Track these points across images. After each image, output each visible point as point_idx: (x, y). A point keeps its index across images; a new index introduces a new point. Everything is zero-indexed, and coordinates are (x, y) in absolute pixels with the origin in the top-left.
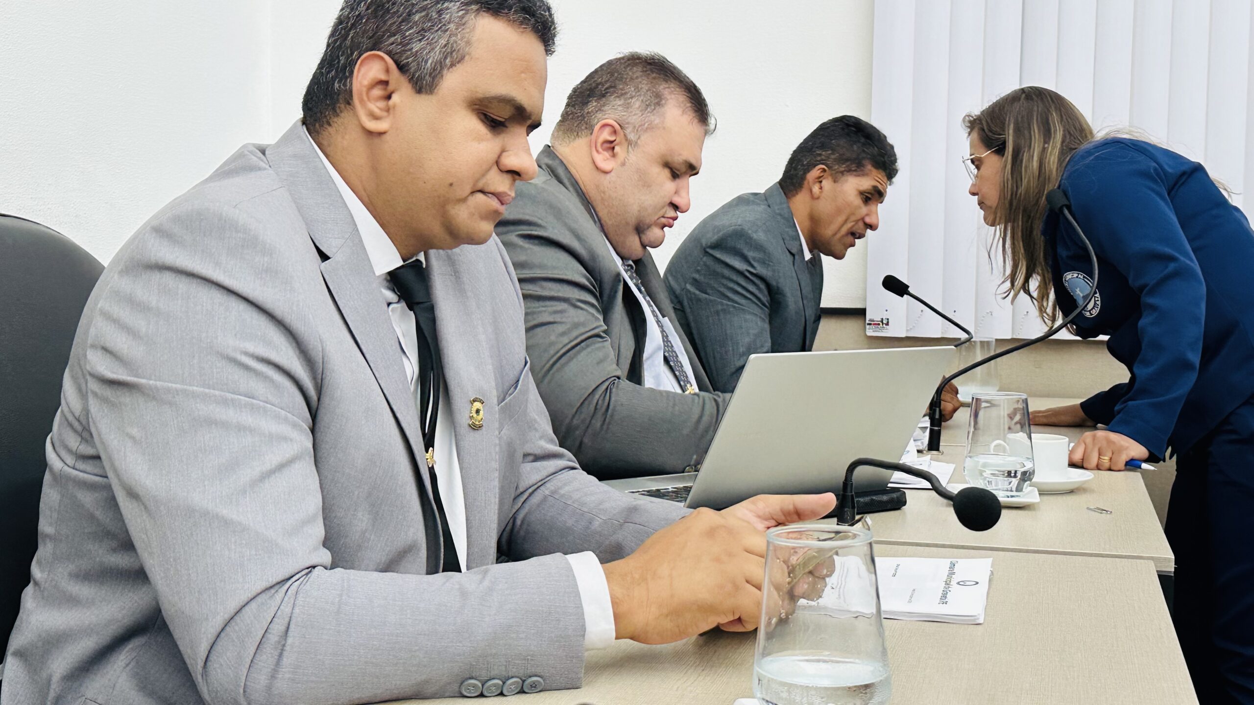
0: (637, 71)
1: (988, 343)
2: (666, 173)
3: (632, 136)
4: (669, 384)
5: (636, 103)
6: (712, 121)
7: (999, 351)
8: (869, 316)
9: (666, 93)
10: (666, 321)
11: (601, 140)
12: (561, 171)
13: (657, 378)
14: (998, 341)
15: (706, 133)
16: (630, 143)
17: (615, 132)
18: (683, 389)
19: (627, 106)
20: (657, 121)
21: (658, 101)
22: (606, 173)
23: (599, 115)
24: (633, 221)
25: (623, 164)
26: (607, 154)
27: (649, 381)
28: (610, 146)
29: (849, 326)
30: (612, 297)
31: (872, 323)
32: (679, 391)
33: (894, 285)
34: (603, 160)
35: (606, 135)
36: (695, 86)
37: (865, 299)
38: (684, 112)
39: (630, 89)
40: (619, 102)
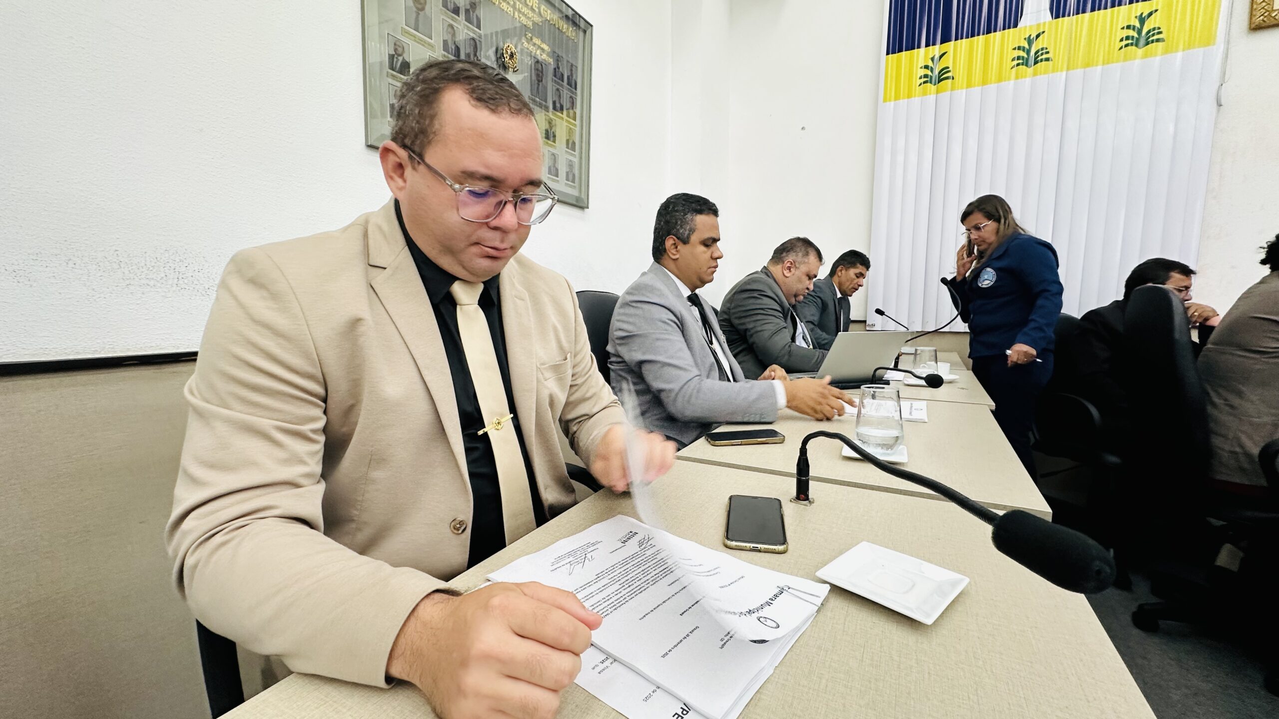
0: (800, 244)
1: (913, 332)
2: (807, 278)
3: (797, 266)
4: (804, 345)
5: (800, 254)
6: (823, 261)
7: (917, 336)
8: (867, 323)
9: (810, 252)
10: (802, 324)
11: (787, 266)
12: (770, 275)
13: (800, 343)
14: (917, 332)
15: (821, 265)
16: (796, 268)
17: (791, 264)
18: (809, 347)
19: (797, 256)
20: (806, 261)
21: (807, 254)
22: (787, 277)
23: (787, 258)
24: (794, 293)
25: (793, 275)
26: (788, 271)
27: (797, 343)
28: (789, 268)
29: (861, 326)
30: (787, 315)
31: (869, 325)
32: (807, 347)
33: (879, 312)
34: (786, 273)
35: (788, 265)
36: (819, 250)
37: (866, 317)
38: (815, 258)
39: (798, 250)
40: (794, 254)
